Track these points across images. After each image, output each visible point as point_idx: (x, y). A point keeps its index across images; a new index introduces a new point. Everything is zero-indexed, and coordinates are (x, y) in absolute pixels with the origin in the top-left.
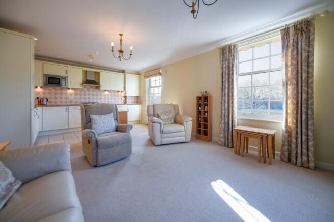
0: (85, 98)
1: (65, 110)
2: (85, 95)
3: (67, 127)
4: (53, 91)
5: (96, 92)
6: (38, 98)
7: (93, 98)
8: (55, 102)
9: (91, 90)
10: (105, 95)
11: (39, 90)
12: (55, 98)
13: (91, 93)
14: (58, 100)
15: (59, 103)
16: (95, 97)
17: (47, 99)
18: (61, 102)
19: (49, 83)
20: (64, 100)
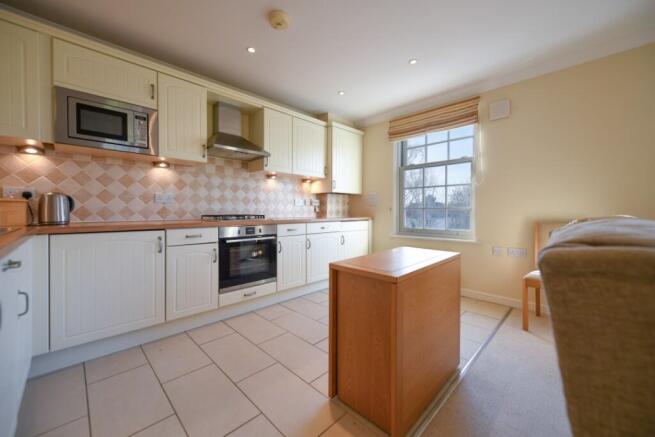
0: (210, 200)
1: (154, 248)
2: (209, 186)
3: (163, 321)
4: (95, 170)
5: (244, 179)
6: (27, 195)
7: (235, 200)
8: (102, 213)
9: (229, 171)
10: (267, 192)
11: (32, 160)
12: (105, 196)
13: (229, 182)
14: (116, 205)
15: (118, 220)
16: (241, 194)
17: (70, 201)
18: (129, 212)
19: (80, 131)
20: (138, 205)
